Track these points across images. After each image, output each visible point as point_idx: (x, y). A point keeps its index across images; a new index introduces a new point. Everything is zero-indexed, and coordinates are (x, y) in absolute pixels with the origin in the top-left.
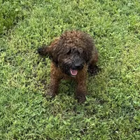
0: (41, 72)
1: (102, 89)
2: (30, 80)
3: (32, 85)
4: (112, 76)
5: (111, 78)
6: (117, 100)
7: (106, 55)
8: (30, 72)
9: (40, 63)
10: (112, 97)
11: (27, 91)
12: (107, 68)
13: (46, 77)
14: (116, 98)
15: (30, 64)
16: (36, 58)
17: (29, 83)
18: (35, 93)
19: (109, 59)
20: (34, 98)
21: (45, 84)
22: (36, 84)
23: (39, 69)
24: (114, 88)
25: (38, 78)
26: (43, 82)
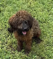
0: (10, 41)
1: (43, 51)
2: (4, 45)
3: (5, 48)
4: (48, 44)
5: (47, 45)
6: (50, 57)
7: (45, 33)
8: (4, 41)
9: (9, 36)
10: (48, 55)
11: (2, 51)
12: (45, 40)
13: (12, 44)
14: (50, 56)
15: (4, 37)
16: (7, 34)
17: (3, 47)
18: (6, 53)
19: (47, 35)
20: (5, 55)
21: (12, 48)
22: (7, 48)
23: (9, 40)
24: (49, 51)
25: (8, 44)
26: (11, 46)
